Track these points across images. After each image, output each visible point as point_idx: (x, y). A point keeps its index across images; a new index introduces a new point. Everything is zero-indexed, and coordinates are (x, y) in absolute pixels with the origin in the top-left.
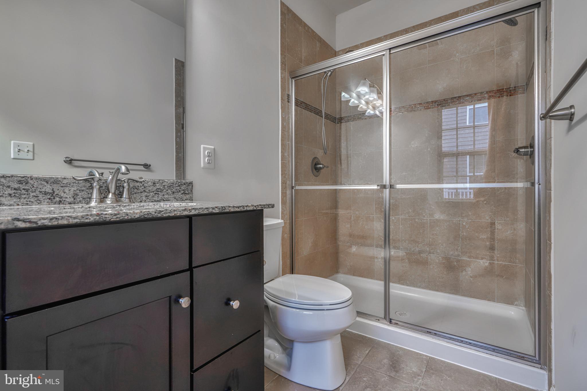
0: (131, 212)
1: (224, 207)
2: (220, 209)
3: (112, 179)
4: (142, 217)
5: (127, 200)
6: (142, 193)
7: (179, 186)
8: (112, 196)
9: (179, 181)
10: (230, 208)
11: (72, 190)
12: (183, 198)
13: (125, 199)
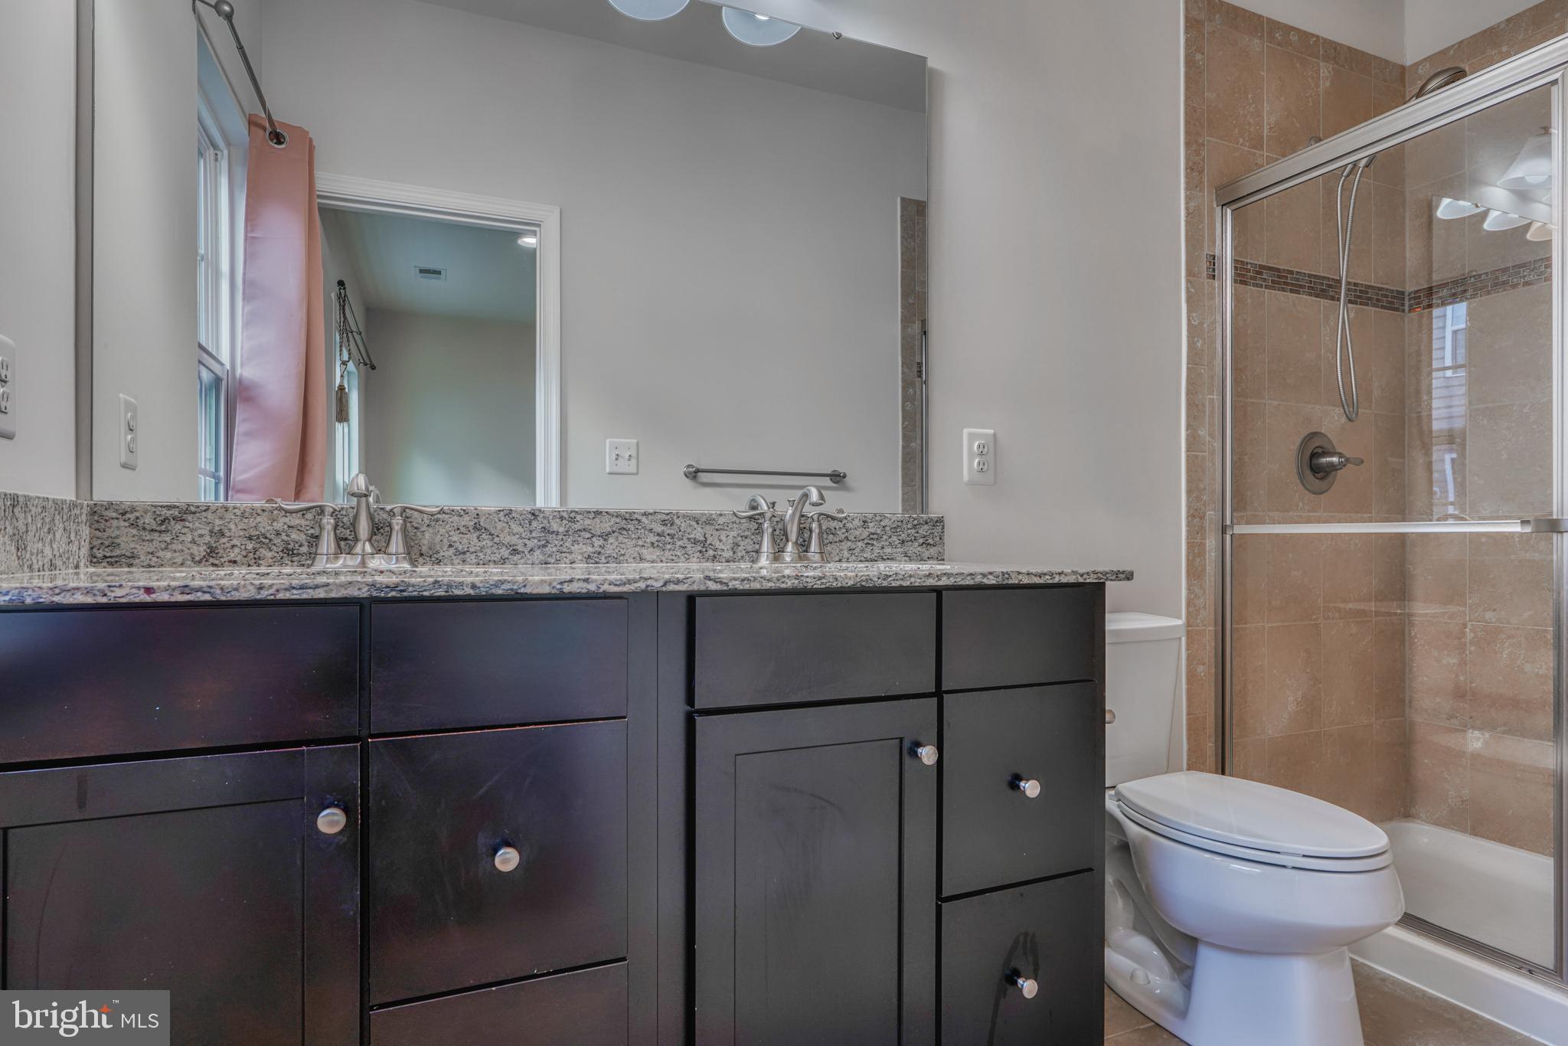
0: (842, 574)
1: (1007, 573)
2: (998, 577)
3: (794, 514)
4: (858, 585)
5: (817, 557)
6: (843, 543)
7: (914, 526)
8: (793, 547)
9: (914, 516)
10: (1020, 577)
11: (731, 537)
12: (924, 555)
13: (813, 554)
